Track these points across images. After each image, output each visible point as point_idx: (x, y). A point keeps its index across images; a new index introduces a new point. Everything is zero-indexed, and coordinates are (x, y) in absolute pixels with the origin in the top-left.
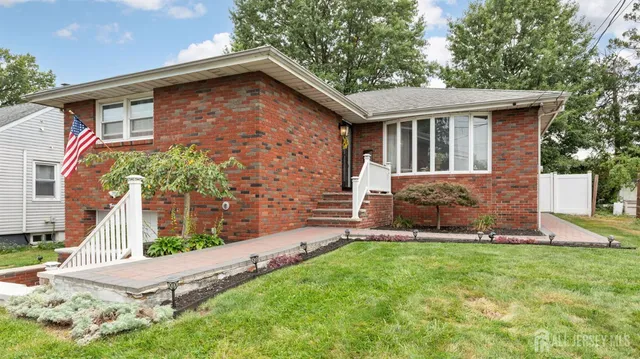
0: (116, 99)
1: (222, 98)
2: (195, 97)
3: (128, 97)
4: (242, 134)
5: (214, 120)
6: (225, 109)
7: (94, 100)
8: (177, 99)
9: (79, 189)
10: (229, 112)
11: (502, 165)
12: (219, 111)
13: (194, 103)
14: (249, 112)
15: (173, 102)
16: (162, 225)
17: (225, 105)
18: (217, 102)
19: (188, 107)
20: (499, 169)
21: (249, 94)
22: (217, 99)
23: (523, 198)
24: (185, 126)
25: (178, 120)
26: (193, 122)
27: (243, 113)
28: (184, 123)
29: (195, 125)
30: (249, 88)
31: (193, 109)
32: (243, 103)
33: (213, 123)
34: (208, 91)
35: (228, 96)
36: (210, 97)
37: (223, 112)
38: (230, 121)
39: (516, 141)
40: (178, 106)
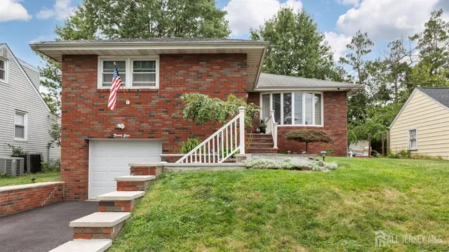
0: (120, 57)
1: (219, 67)
2: (198, 65)
3: (131, 57)
4: (234, 90)
5: (212, 80)
6: (221, 74)
7: (97, 56)
8: (180, 63)
9: (80, 123)
10: (225, 76)
11: (330, 122)
12: (216, 75)
13: (195, 68)
14: (239, 78)
15: (177, 65)
16: (166, 149)
17: (222, 71)
18: (215, 69)
19: (190, 69)
20: (328, 124)
21: (239, 67)
22: (214, 67)
23: (340, 141)
24: (188, 82)
25: (182, 78)
26: (194, 80)
27: (235, 77)
28: (187, 80)
29: (196, 82)
30: (239, 63)
31: (194, 72)
32: (235, 72)
33: (211, 82)
34: (208, 62)
35: (222, 66)
36: (209, 65)
37: (219, 76)
38: (225, 82)
39: (336, 109)
40: (181, 68)
